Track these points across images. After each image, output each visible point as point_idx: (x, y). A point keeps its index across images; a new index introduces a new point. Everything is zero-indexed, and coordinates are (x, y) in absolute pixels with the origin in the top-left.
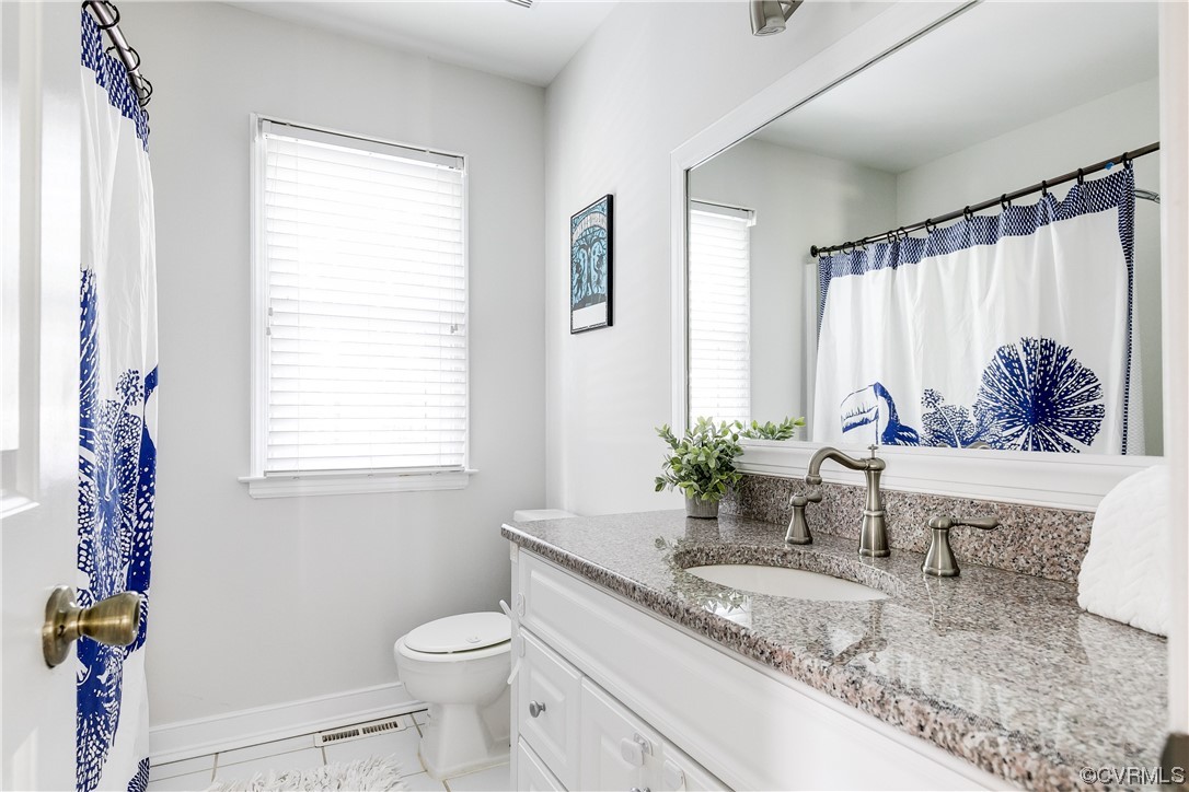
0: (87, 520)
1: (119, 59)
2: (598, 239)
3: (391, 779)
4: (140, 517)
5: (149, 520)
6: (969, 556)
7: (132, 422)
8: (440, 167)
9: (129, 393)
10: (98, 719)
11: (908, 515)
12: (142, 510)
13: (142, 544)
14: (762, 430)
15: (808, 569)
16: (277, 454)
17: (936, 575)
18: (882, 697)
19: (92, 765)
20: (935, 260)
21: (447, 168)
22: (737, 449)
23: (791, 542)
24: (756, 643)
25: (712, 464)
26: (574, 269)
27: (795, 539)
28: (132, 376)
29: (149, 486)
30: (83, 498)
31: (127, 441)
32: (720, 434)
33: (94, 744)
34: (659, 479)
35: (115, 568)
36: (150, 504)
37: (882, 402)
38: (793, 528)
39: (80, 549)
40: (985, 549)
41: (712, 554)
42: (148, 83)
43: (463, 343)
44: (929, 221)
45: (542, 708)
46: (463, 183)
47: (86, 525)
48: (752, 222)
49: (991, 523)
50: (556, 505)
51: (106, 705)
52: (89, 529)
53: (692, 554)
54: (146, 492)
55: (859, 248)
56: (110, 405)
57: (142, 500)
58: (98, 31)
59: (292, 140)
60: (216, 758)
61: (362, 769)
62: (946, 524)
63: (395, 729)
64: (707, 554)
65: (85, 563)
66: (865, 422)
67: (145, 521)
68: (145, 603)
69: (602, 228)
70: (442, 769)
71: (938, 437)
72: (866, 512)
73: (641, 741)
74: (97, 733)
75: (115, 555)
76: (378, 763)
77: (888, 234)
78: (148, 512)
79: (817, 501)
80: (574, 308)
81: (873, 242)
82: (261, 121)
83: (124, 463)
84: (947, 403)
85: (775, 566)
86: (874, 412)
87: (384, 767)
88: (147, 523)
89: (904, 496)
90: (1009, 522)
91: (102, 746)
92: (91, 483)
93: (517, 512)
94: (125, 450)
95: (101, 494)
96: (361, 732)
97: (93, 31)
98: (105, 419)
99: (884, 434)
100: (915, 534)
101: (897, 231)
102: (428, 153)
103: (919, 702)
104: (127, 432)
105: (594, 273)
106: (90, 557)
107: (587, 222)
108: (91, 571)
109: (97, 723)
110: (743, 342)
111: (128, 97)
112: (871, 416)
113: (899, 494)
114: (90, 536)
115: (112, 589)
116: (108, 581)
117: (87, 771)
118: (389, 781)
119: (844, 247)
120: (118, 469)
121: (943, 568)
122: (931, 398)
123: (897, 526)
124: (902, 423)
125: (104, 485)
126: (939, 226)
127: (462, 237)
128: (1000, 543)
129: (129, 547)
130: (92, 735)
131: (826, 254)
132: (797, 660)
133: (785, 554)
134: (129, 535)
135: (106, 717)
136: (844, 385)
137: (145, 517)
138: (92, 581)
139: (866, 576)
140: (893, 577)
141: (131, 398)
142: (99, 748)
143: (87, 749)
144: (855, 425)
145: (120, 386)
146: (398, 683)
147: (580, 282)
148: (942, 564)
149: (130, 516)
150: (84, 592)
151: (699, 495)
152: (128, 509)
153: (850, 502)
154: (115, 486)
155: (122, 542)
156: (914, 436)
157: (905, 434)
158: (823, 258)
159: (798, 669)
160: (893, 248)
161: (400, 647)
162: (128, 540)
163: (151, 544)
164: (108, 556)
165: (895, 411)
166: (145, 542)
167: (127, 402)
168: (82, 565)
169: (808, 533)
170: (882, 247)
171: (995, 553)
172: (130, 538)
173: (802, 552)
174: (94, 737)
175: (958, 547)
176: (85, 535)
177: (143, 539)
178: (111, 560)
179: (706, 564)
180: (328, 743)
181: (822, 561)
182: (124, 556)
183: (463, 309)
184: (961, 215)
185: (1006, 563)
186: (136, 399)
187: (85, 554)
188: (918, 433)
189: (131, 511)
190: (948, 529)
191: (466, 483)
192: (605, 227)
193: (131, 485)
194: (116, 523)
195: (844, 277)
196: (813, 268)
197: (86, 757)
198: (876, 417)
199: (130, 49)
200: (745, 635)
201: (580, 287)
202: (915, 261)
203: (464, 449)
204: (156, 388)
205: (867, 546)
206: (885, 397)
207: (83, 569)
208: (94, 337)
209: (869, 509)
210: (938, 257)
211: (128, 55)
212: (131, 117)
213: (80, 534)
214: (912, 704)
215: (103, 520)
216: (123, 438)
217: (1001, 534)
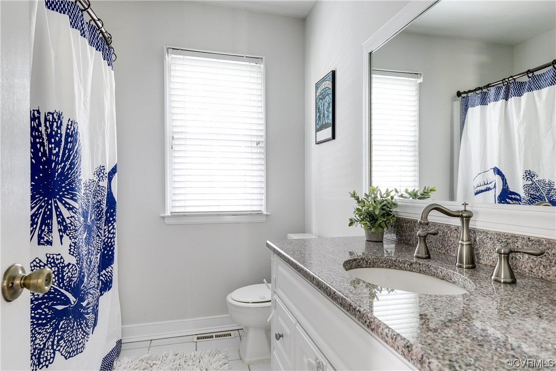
0: (74, 233)
1: (94, 24)
2: (328, 95)
3: (223, 361)
4: (109, 232)
5: (113, 233)
6: (527, 271)
7: (102, 189)
8: (251, 64)
9: (100, 176)
10: (82, 322)
11: (489, 244)
12: (110, 229)
13: (110, 244)
14: (409, 194)
15: (424, 273)
16: (177, 204)
17: (500, 282)
18: (422, 358)
19: (80, 342)
20: (533, 94)
21: (254, 64)
22: (395, 204)
23: (418, 257)
24: (363, 316)
25: (377, 212)
26: (317, 111)
27: (419, 255)
28: (101, 168)
29: (113, 218)
30: (72, 223)
31: (99, 198)
32: (385, 196)
33: (80, 333)
34: (351, 220)
35: (92, 255)
36: (114, 226)
37: (498, 179)
38: (419, 249)
39: (70, 246)
40: (537, 268)
41: (369, 261)
42: (110, 35)
43: (263, 151)
44: (529, 71)
45: (281, 336)
46: (262, 71)
47: (73, 235)
48: (421, 80)
49: (538, 252)
50: (310, 232)
51: (86, 316)
52: (75, 237)
53: (358, 261)
54: (112, 221)
55: (485, 90)
56: (91, 181)
57: (110, 224)
58: (82, 12)
59: (182, 57)
60: (151, 342)
61: (211, 355)
62: (507, 251)
63: (229, 337)
64: (367, 262)
65: (73, 252)
66: (488, 189)
67: (111, 234)
68: (111, 271)
69: (329, 89)
70: (247, 360)
71: (534, 198)
72: (460, 242)
73: (318, 361)
74: (82, 328)
75: (93, 249)
76: (218, 352)
77: (502, 80)
78: (113, 230)
79: (435, 234)
80: (317, 130)
81: (493, 86)
82: (168, 49)
83: (98, 207)
84: (540, 178)
85: (406, 270)
86: (493, 184)
87: (220, 355)
88: (112, 235)
89: (487, 233)
90: (553, 252)
91: (85, 334)
92: (76, 216)
93: (289, 234)
94: (98, 202)
95: (85, 221)
96: (214, 337)
97: (79, 12)
98: (88, 188)
99: (499, 196)
100: (493, 256)
101: (508, 78)
102: (245, 58)
103: (443, 365)
104: (99, 194)
105: (326, 112)
106: (76, 250)
107: (323, 86)
108: (77, 256)
109: (81, 324)
110: (415, 146)
111: (98, 42)
112: (491, 186)
113: (484, 232)
114: (76, 240)
115: (90, 264)
116: (89, 260)
117: (77, 345)
118: (222, 362)
119: (476, 90)
120: (95, 210)
121: (504, 278)
122: (529, 175)
123: (483, 251)
124: (511, 190)
125: (87, 218)
126: (536, 73)
127: (262, 98)
128: (547, 264)
129: (101, 245)
130: (79, 329)
131: (465, 95)
132: (381, 329)
133: (412, 264)
134: (100, 240)
135: (86, 321)
136: (476, 168)
137: (111, 232)
138: (77, 260)
139: (457, 280)
140: (471, 281)
141: (101, 178)
142: (83, 335)
143: (77, 335)
144: (482, 191)
145: (96, 173)
146: (229, 315)
147: (319, 117)
148: (504, 276)
149: (101, 231)
150: (73, 265)
151: (370, 229)
152: (100, 228)
153: (455, 235)
154: (93, 218)
155: (97, 243)
156: (518, 197)
157: (513, 196)
158: (464, 97)
159: (382, 334)
160: (506, 88)
161: (230, 298)
162: (100, 242)
163: (114, 244)
164: (89, 249)
165: (506, 183)
166: (112, 243)
167: (99, 180)
168: (72, 253)
169: (428, 252)
170: (499, 88)
171: (544, 271)
172: (101, 241)
173: (421, 263)
174: (80, 330)
175: (520, 265)
176: (73, 240)
177: (110, 242)
178: (90, 251)
179: (366, 267)
180: (199, 340)
181: (432, 269)
182: (98, 249)
183: (263, 133)
184: (551, 65)
185: (551, 277)
186: (104, 179)
187: (73, 248)
188: (521, 195)
189: (101, 229)
190: (508, 254)
191: (265, 219)
192: (331, 88)
193: (101, 217)
194: (93, 234)
195: (476, 107)
196: (457, 104)
197: (76, 338)
198: (495, 187)
199: (99, 20)
200: (358, 311)
201: (320, 120)
202: (520, 95)
203: (264, 202)
204: (116, 174)
205: (461, 261)
206: (500, 175)
207: (72, 255)
208: (76, 151)
209: (463, 240)
210: (535, 92)
211: (98, 22)
212: (100, 50)
213: (70, 239)
214: (438, 366)
215: (86, 233)
216: (97, 196)
217: (548, 259)
